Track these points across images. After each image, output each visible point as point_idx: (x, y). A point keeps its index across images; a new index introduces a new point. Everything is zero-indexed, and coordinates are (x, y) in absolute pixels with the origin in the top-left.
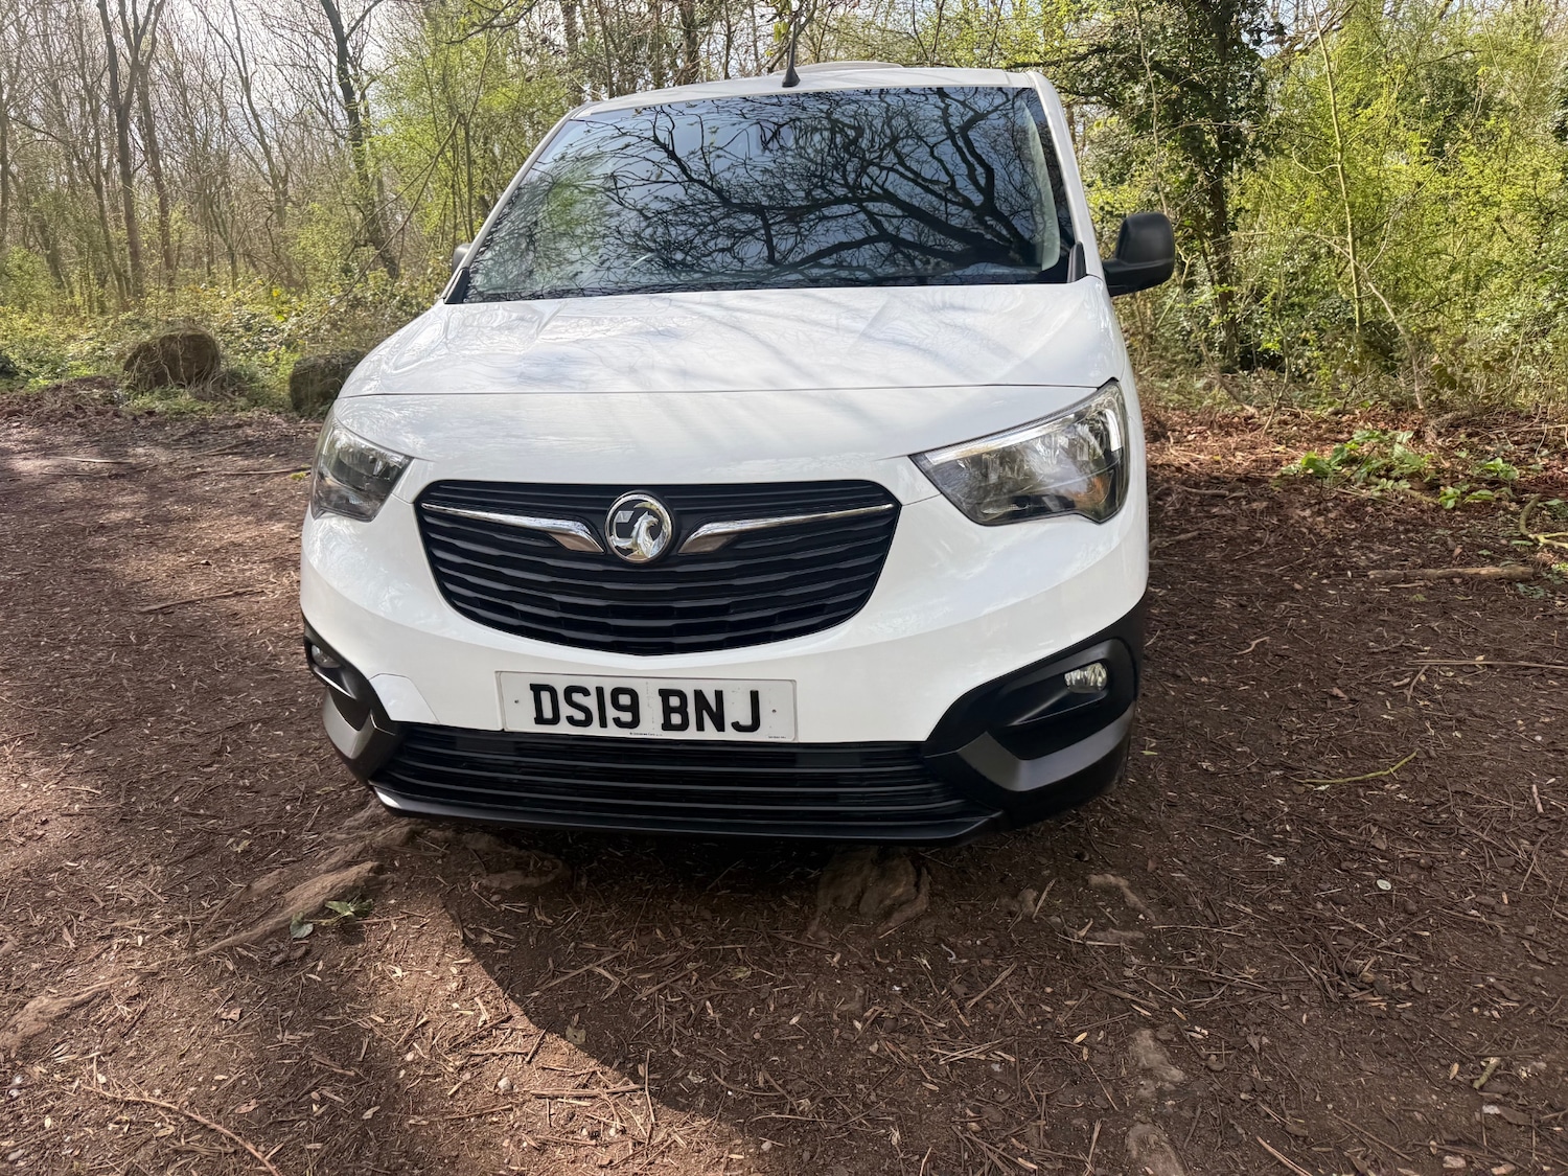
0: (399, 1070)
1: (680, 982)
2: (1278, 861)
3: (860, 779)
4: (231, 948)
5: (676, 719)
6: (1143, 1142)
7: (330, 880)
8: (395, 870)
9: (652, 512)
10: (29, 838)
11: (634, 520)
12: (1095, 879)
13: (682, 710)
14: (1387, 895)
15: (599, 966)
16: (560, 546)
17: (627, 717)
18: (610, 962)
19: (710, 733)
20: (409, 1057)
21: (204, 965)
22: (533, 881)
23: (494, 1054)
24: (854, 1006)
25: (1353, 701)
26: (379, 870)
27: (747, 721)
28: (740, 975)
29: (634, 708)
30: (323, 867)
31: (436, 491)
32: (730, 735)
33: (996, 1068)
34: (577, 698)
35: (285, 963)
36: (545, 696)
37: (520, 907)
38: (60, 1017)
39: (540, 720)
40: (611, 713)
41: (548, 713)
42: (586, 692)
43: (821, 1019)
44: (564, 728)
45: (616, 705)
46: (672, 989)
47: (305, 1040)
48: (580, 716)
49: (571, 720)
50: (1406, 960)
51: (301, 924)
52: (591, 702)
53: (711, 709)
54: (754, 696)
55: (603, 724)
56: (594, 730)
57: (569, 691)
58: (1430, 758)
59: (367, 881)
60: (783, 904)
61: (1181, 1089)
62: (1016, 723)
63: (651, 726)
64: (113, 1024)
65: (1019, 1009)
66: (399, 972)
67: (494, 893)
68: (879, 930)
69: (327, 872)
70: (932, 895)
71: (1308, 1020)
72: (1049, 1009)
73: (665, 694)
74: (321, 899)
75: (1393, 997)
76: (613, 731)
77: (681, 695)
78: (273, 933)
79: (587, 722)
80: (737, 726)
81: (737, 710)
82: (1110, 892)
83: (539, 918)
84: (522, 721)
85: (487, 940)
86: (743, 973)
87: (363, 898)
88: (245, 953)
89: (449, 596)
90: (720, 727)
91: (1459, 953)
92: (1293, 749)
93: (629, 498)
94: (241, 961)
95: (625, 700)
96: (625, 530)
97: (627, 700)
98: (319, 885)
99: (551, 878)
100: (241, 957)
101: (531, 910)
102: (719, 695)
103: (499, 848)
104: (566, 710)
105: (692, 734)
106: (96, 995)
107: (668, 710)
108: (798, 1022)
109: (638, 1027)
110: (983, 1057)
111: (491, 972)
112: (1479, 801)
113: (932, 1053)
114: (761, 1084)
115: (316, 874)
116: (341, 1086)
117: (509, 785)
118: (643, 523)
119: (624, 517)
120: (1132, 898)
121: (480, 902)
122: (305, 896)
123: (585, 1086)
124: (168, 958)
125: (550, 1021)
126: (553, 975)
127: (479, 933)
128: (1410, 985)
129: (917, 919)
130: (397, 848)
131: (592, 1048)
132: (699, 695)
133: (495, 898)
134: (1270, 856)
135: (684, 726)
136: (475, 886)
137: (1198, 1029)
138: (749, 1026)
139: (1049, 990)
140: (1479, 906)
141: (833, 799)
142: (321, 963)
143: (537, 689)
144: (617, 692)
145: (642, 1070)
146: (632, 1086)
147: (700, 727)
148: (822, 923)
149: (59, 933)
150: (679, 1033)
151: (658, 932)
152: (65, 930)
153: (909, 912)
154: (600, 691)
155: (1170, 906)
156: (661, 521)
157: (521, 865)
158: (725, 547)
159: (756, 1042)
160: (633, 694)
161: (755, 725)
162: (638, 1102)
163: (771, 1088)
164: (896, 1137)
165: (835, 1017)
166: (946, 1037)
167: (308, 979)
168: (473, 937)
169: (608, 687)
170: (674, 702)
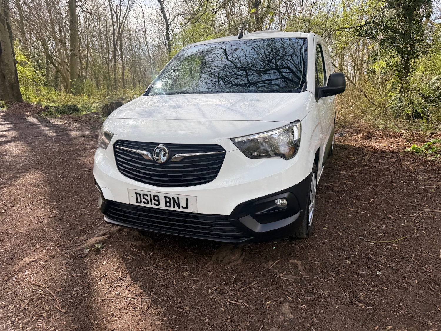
0: (96, 286)
1: (170, 274)
2: (349, 262)
3: (215, 225)
4: (70, 252)
5: (168, 204)
7: (97, 238)
8: (113, 238)
9: (164, 150)
10: (39, 222)
11: (160, 152)
12: (291, 261)
13: (169, 202)
14: (378, 276)
15: (152, 267)
16: (143, 158)
17: (157, 203)
18: (155, 267)
19: (176, 209)
20: (99, 283)
21: (63, 256)
22: (144, 244)
23: (119, 285)
24: (210, 286)
25: (395, 219)
26: (109, 237)
27: (185, 206)
28: (185, 274)
29: (158, 201)
30: (96, 235)
31: (118, 142)
32: (181, 210)
33: (242, 307)
34: (145, 197)
35: (80, 257)
36: (138, 196)
37: (139, 251)
38: (29, 263)
39: (137, 202)
40: (153, 201)
41: (139, 200)
43: (200, 288)
44: (142, 204)
45: (155, 200)
46: (167, 275)
47: (78, 276)
48: (146, 202)
49: (144, 203)
50: (376, 295)
51: (87, 248)
52: (148, 198)
53: (176, 202)
54: (187, 200)
55: (151, 204)
56: (149, 205)
57: (144, 195)
58: (411, 238)
59: (105, 240)
61: (291, 320)
62: (258, 213)
63: (162, 206)
64: (39, 266)
65: (255, 293)
66: (105, 262)
68: (226, 267)
69: (97, 237)
70: (244, 259)
71: (338, 307)
72: (263, 294)
73: (165, 198)
74: (93, 243)
75: (367, 305)
76: (154, 206)
77: (169, 198)
78: (80, 250)
79: (148, 203)
80: (183, 207)
81: (183, 203)
82: (295, 265)
83: (142, 254)
84: (133, 202)
86: (186, 274)
87: (103, 244)
89: (119, 169)
90: (179, 207)
91: (394, 295)
92: (369, 231)
95: (156, 198)
96: (158, 155)
98: (94, 239)
99: (149, 244)
100: (72, 255)
101: (141, 251)
102: (178, 199)
103: (139, 235)
104: (143, 200)
105: (172, 208)
106: (38, 259)
107: (166, 202)
108: (194, 288)
109: (155, 283)
110: (240, 304)
111: (126, 266)
112: (421, 252)
113: (226, 301)
114: (179, 302)
115: (94, 237)
116: (81, 288)
117: (132, 218)
118: (163, 153)
119: (157, 151)
120: (300, 267)
121: (130, 248)
122: (90, 242)
123: (136, 296)
124: (56, 253)
125: (135, 280)
126: (141, 268)
127: (127, 256)
128: (374, 302)
129: (237, 265)
130: (115, 233)
131: (142, 287)
132: (173, 198)
133: (134, 247)
134: (347, 261)
135: (170, 206)
136: (130, 244)
137: (303, 305)
138: (181, 287)
139: (265, 289)
140: (407, 283)
141: (208, 229)
142: (88, 258)
143: (137, 194)
144: (154, 196)
145: (151, 294)
146: (148, 298)
147: (174, 207)
148: (211, 263)
149: (36, 245)
150: (164, 287)
151: (170, 261)
152: (38, 244)
153: (235, 263)
154: (150, 195)
155: (310, 271)
156: (166, 153)
157: (142, 240)
158: (182, 160)
159: (182, 291)
160: (158, 197)
161: (187, 208)
162: (148, 302)
163: (181, 303)
164: (207, 320)
165: (204, 288)
166: (232, 297)
167: (84, 262)
168: (125, 256)
169: (152, 195)
170: (168, 200)
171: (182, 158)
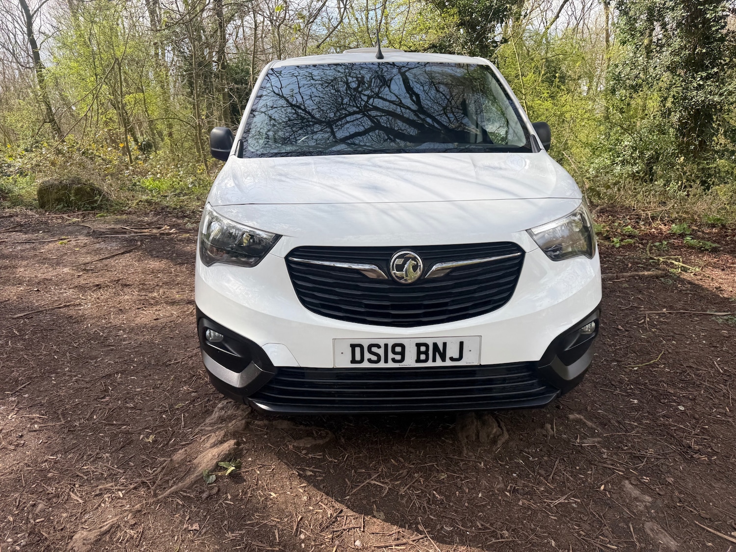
0: (300, 544)
1: (416, 484)
2: (636, 401)
3: (504, 381)
4: (176, 493)
5: (423, 357)
6: (652, 530)
7: (215, 451)
8: (245, 443)
9: (413, 259)
10: (17, 446)
11: (404, 263)
12: (571, 417)
13: (426, 353)
14: (683, 412)
15: (372, 480)
16: (367, 277)
17: (398, 357)
18: (377, 477)
19: (439, 363)
20: (302, 536)
21: (165, 503)
22: (321, 442)
23: (344, 530)
24: (501, 485)
25: (626, 330)
26: (238, 444)
27: (456, 356)
28: (443, 477)
29: (402, 354)
30: (208, 445)
31: (297, 252)
32: (448, 363)
33: (574, 505)
34: (374, 349)
35: (210, 497)
36: (358, 350)
37: (319, 455)
38: (96, 541)
39: (353, 361)
40: (391, 355)
41: (358, 357)
42: (379, 346)
43: (491, 493)
44: (366, 365)
45: (394, 352)
46: (414, 487)
47: (242, 536)
48: (374, 358)
49: (370, 361)
50: (705, 439)
51: (208, 476)
52: (381, 352)
53: (440, 351)
54: (462, 344)
55: (386, 361)
56: (382, 365)
57: (370, 347)
58: (670, 353)
59: (235, 449)
60: (443, 442)
61: (653, 505)
62: (567, 349)
63: (410, 361)
64: (127, 541)
65: (570, 478)
66: (273, 495)
67: (303, 450)
68: (494, 449)
69: (211, 447)
70: (508, 431)
71: (683, 468)
72: (583, 476)
73: (418, 345)
74: (215, 462)
75: (709, 456)
76: (391, 365)
77: (426, 345)
78: (196, 482)
79: (378, 361)
80: (452, 359)
81: (452, 351)
82: (578, 421)
83: (330, 459)
84: (344, 362)
85: (309, 473)
86: (443, 476)
87: (235, 459)
88: (185, 494)
89: (304, 302)
90: (444, 360)
91: (722, 434)
92: (615, 352)
93: (403, 253)
94: (184, 498)
95: (398, 349)
96: (400, 268)
97: (400, 349)
98: (210, 455)
99: (327, 440)
100: (184, 497)
101: (324, 456)
102: (445, 344)
103: (294, 427)
104: (367, 355)
105: (430, 364)
106: (112, 527)
107: (419, 353)
108: (482, 496)
109: (408, 507)
110: (566, 501)
111: (319, 489)
112: (698, 370)
113: (545, 502)
114: (480, 526)
115: (205, 449)
117: (329, 394)
118: (409, 265)
119: (400, 262)
120: (589, 424)
121: (297, 454)
122: (205, 461)
123: (398, 539)
124: (144, 502)
125: (363, 509)
126: (352, 487)
127: (304, 470)
128: (712, 449)
129: (507, 442)
130: (242, 432)
131: (390, 519)
132: (435, 345)
133: (304, 452)
134: (631, 400)
135: (426, 360)
136: (291, 447)
137: (645, 478)
138: (460, 500)
139: (578, 468)
140: (720, 413)
142: (228, 494)
143: (353, 347)
144: (394, 346)
145: (421, 528)
146: (420, 536)
147: (434, 360)
148: (467, 448)
149: (69, 495)
150: (429, 508)
151: (392, 461)
152: (71, 493)
153: (503, 440)
154: (386, 346)
155: (605, 425)
156: (418, 263)
157: (309, 434)
158: (448, 274)
159: (467, 507)
160: (403, 346)
161: (461, 357)
162: (427, 543)
163: (487, 528)
164: (553, 543)
165: (496, 491)
166: (546, 494)
167: (226, 504)
168: (301, 472)
169: (391, 343)
170: (423, 349)
171: (448, 271)
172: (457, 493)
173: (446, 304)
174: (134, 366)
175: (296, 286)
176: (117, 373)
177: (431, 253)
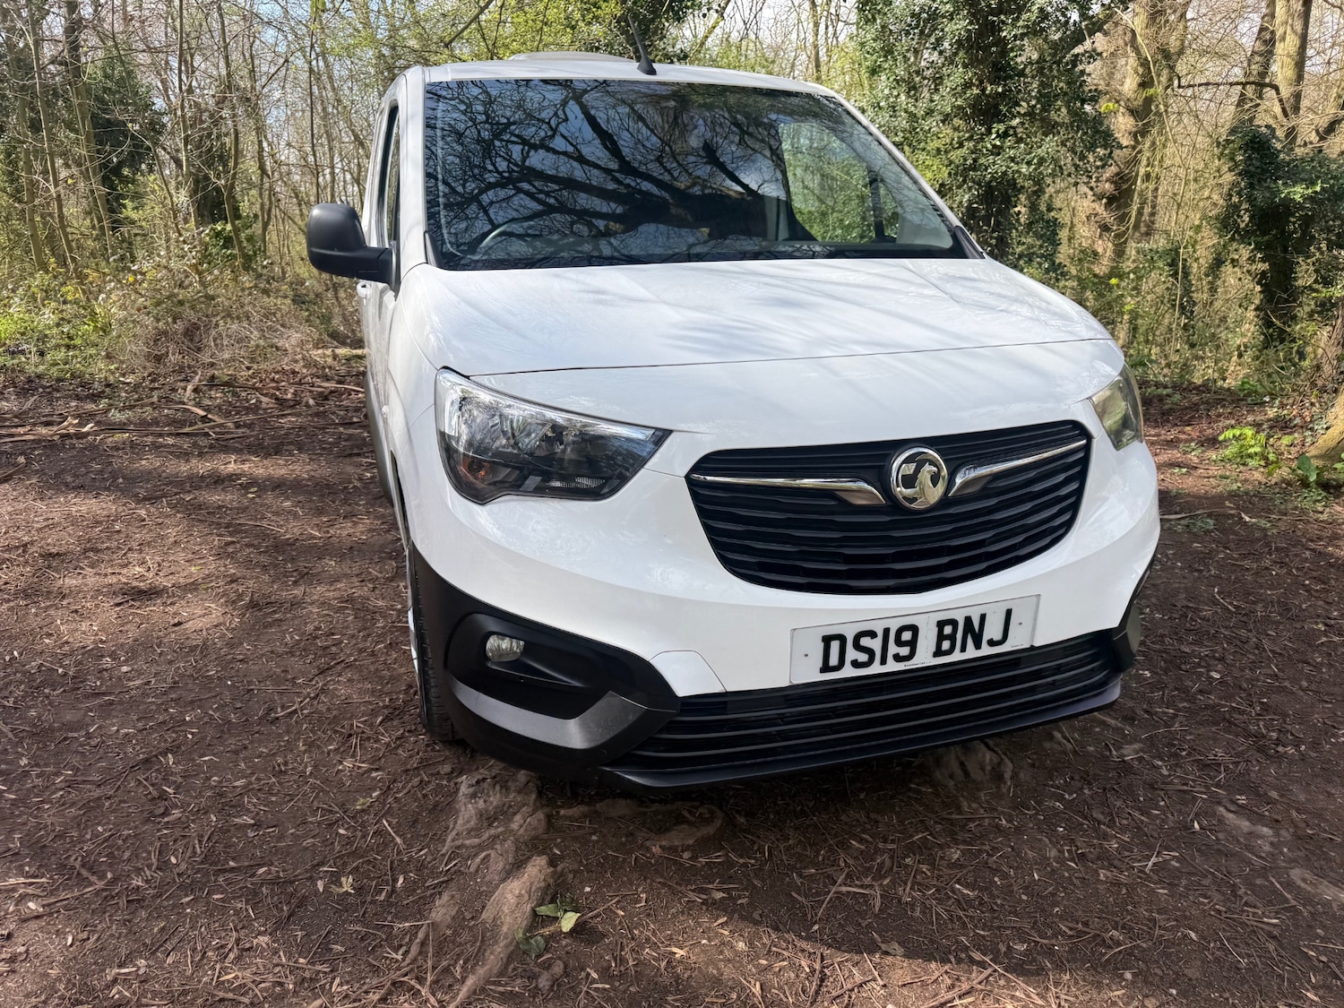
4: (481, 989)
5: (946, 645)
8: (561, 859)
9: (933, 463)
11: (917, 471)
13: (952, 638)
14: (1223, 681)
15: (840, 885)
16: (847, 504)
17: (905, 651)
18: (846, 879)
19: (971, 653)
22: (710, 830)
23: (850, 990)
26: (550, 863)
27: (998, 636)
28: (955, 857)
29: (912, 644)
30: (493, 877)
31: (709, 462)
32: (986, 650)
34: (865, 642)
35: (555, 983)
36: (835, 645)
37: (718, 857)
39: (826, 668)
40: (893, 649)
41: (834, 661)
42: (872, 634)
44: (848, 672)
45: (898, 642)
46: (919, 884)
48: (863, 657)
49: (856, 664)
50: (1274, 720)
51: (527, 940)
52: (875, 644)
53: (973, 631)
54: (1009, 613)
55: (884, 661)
56: (876, 668)
57: (858, 637)
59: (552, 876)
60: (918, 792)
61: (1279, 839)
63: (925, 657)
65: (1142, 818)
66: (679, 952)
67: (683, 851)
68: (1004, 791)
69: (504, 879)
70: (1007, 755)
71: (1275, 773)
72: (1157, 812)
73: (941, 625)
74: (528, 908)
75: (1295, 745)
76: (893, 666)
77: (954, 623)
78: (510, 959)
79: (870, 663)
80: (992, 643)
81: (994, 628)
83: (741, 861)
84: (810, 673)
85: (719, 895)
86: (955, 854)
87: (563, 895)
88: (501, 989)
89: (728, 564)
90: (978, 646)
91: (1289, 708)
93: (913, 451)
94: (503, 997)
96: (908, 481)
97: (908, 635)
98: (509, 895)
99: (718, 823)
101: (727, 855)
102: (983, 617)
104: (852, 654)
105: (957, 656)
107: (941, 637)
108: (1040, 878)
109: (931, 923)
110: (1162, 860)
111: (757, 923)
113: (1134, 869)
114: (1069, 932)
117: (767, 738)
118: (925, 473)
119: (909, 468)
121: (675, 862)
122: (505, 911)
123: (953, 986)
125: (861, 945)
126: (812, 906)
127: (706, 891)
128: (1291, 734)
129: (1017, 776)
130: (544, 837)
132: (968, 620)
133: (687, 855)
135: (951, 651)
136: (656, 850)
137: (1239, 797)
138: (1008, 891)
139: (1141, 799)
140: (1268, 676)
142: (589, 970)
143: (827, 640)
144: (901, 630)
145: (977, 956)
146: (985, 972)
147: (963, 649)
148: (964, 797)
150: (966, 917)
151: (853, 842)
154: (886, 632)
155: (1133, 720)
156: (939, 471)
157: (679, 819)
158: (984, 488)
159: (1027, 902)
160: (914, 629)
161: (1005, 638)
162: (1004, 982)
163: (1081, 933)
164: (1193, 935)
165: (1054, 864)
166: (1126, 853)
167: (596, 990)
168: (705, 896)
169: (894, 626)
170: (948, 630)
171: (986, 481)
172: (996, 879)
173: (981, 543)
174: (192, 734)
175: (709, 530)
176: (165, 754)
177: (959, 448)
